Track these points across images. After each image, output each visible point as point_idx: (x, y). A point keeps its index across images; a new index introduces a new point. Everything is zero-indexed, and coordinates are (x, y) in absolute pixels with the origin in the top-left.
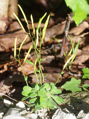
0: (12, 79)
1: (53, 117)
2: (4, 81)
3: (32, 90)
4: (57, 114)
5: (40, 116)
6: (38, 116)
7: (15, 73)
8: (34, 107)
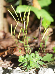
0: (11, 57)
1: (39, 72)
2: (6, 59)
3: (24, 58)
4: (41, 70)
5: (31, 73)
6: (30, 73)
7: (12, 54)
8: (27, 68)
